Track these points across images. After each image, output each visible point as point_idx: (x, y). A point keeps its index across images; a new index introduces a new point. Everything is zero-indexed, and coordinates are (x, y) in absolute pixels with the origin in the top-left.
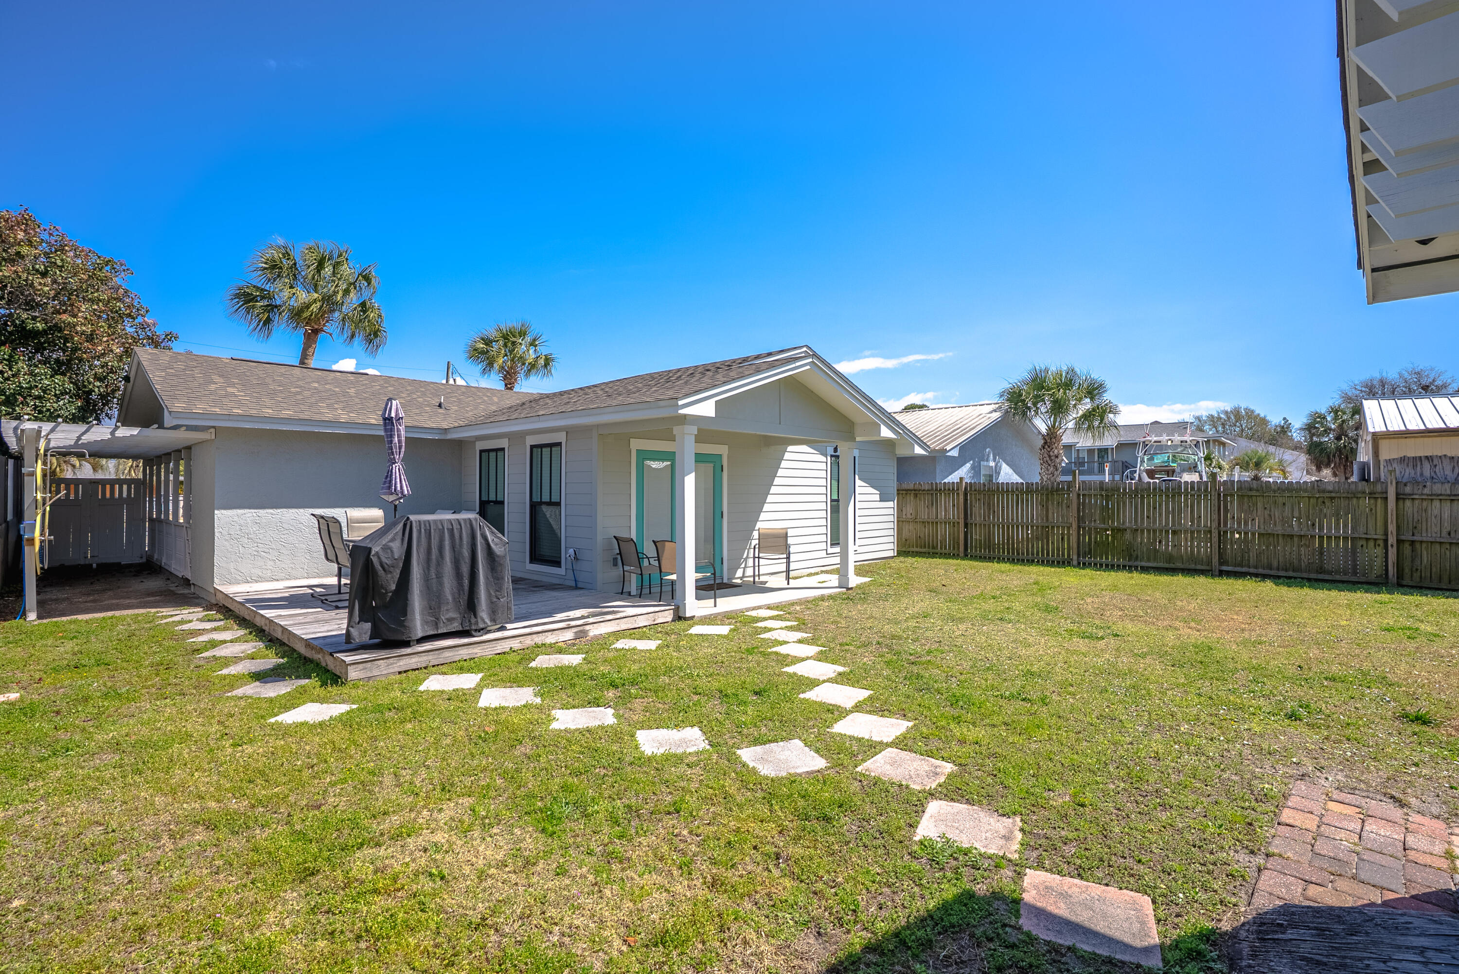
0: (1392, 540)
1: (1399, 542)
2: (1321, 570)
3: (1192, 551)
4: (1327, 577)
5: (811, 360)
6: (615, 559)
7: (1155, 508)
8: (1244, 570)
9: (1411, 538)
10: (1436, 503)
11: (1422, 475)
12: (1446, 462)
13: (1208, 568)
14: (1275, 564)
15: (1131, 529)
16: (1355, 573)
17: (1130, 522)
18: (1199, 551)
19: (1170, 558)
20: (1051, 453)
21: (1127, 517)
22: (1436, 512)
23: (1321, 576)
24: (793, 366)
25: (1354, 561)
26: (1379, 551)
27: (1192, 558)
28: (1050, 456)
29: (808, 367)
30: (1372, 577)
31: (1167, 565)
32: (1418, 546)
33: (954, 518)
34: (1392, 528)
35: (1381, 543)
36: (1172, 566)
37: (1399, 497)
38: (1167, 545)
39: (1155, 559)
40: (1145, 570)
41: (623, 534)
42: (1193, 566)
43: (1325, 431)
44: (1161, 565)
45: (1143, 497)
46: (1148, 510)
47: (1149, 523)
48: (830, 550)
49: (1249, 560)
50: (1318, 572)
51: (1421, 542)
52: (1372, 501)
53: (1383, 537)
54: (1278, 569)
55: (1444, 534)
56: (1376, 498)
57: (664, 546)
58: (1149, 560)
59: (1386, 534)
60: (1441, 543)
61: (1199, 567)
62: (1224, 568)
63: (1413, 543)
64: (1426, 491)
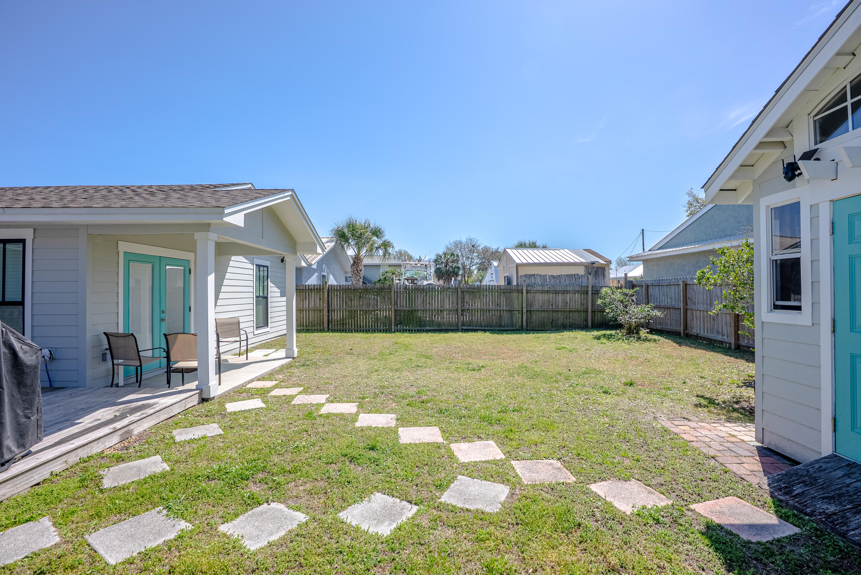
0: (524, 311)
1: (527, 311)
2: (500, 326)
3: (449, 320)
4: (503, 329)
5: (291, 193)
6: (104, 356)
7: (432, 299)
8: (471, 328)
9: (530, 309)
10: (537, 294)
11: (531, 282)
12: (538, 277)
13: (456, 328)
14: (483, 324)
15: (421, 310)
16: (512, 326)
17: (421, 306)
18: (452, 320)
19: (439, 325)
20: (358, 269)
21: (418, 304)
22: (537, 298)
23: (500, 329)
24: (283, 195)
25: (512, 320)
26: (520, 315)
27: (449, 324)
28: (357, 270)
29: (289, 198)
30: (518, 327)
31: (438, 328)
32: (532, 312)
33: (320, 307)
34: (524, 305)
35: (520, 312)
36: (440, 328)
37: (527, 292)
38: (438, 318)
39: (433, 325)
40: (427, 331)
41: (111, 330)
42: (450, 328)
43: (441, 263)
44: (435, 328)
45: (426, 292)
46: (429, 300)
47: (429, 306)
48: (256, 332)
49: (473, 323)
50: (499, 327)
51: (533, 311)
52: (518, 294)
53: (521, 309)
54: (484, 326)
55: (540, 307)
56: (519, 292)
57: (176, 338)
58: (429, 326)
59: (522, 308)
60: (539, 311)
61: (452, 328)
62: (463, 328)
63: (531, 311)
64: (535, 289)
